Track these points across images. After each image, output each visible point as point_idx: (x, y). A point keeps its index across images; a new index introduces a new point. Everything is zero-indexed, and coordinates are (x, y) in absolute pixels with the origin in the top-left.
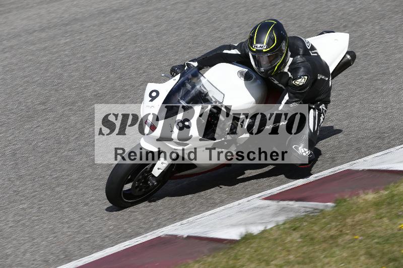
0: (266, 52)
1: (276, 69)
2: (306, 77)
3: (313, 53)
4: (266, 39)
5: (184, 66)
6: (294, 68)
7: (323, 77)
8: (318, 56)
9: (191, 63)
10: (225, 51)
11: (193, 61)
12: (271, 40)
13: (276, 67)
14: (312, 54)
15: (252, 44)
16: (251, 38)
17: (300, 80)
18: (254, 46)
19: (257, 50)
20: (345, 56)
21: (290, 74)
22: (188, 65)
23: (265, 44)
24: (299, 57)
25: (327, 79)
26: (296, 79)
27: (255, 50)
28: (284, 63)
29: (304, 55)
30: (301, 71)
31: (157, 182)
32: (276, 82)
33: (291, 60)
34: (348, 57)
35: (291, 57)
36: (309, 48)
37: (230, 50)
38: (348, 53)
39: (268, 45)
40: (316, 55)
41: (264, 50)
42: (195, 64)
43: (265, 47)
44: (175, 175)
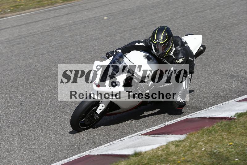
2: (183, 58)
3: (186, 45)
5: (113, 52)
6: (176, 53)
7: (191, 59)
9: (118, 50)
10: (137, 44)
12: (165, 37)
13: (167, 53)
15: (154, 39)
16: (153, 36)
17: (179, 60)
19: (157, 43)
21: (174, 57)
22: (116, 51)
23: (161, 39)
24: (179, 47)
26: (177, 59)
27: (155, 42)
28: (171, 50)
29: (181, 46)
30: (180, 55)
32: (165, 61)
33: (174, 49)
35: (174, 47)
36: (184, 42)
37: (139, 43)
39: (163, 40)
41: (161, 43)
42: (120, 51)
43: (161, 41)
44: (107, 114)
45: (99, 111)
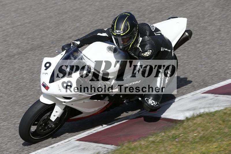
0: (122, 36)
1: (130, 46)
2: (151, 51)
4: (122, 27)
5: (70, 44)
6: (143, 45)
7: (166, 49)
8: (162, 35)
10: (98, 34)
11: (77, 41)
12: (126, 27)
13: (131, 45)
14: (156, 35)
15: (113, 30)
16: (113, 26)
17: (146, 53)
18: (114, 32)
19: (116, 34)
20: (184, 34)
21: (140, 49)
22: (74, 43)
23: (122, 30)
24: (146, 37)
25: (170, 51)
26: (144, 52)
27: (115, 34)
28: (137, 41)
29: (150, 35)
30: (147, 47)
31: (54, 124)
32: (133, 54)
33: (141, 39)
34: (187, 34)
35: (141, 37)
36: (153, 30)
38: (186, 31)
39: (124, 31)
40: (159, 34)
41: (121, 34)
42: (78, 43)
43: (122, 32)
44: (70, 119)
45: (53, 118)
